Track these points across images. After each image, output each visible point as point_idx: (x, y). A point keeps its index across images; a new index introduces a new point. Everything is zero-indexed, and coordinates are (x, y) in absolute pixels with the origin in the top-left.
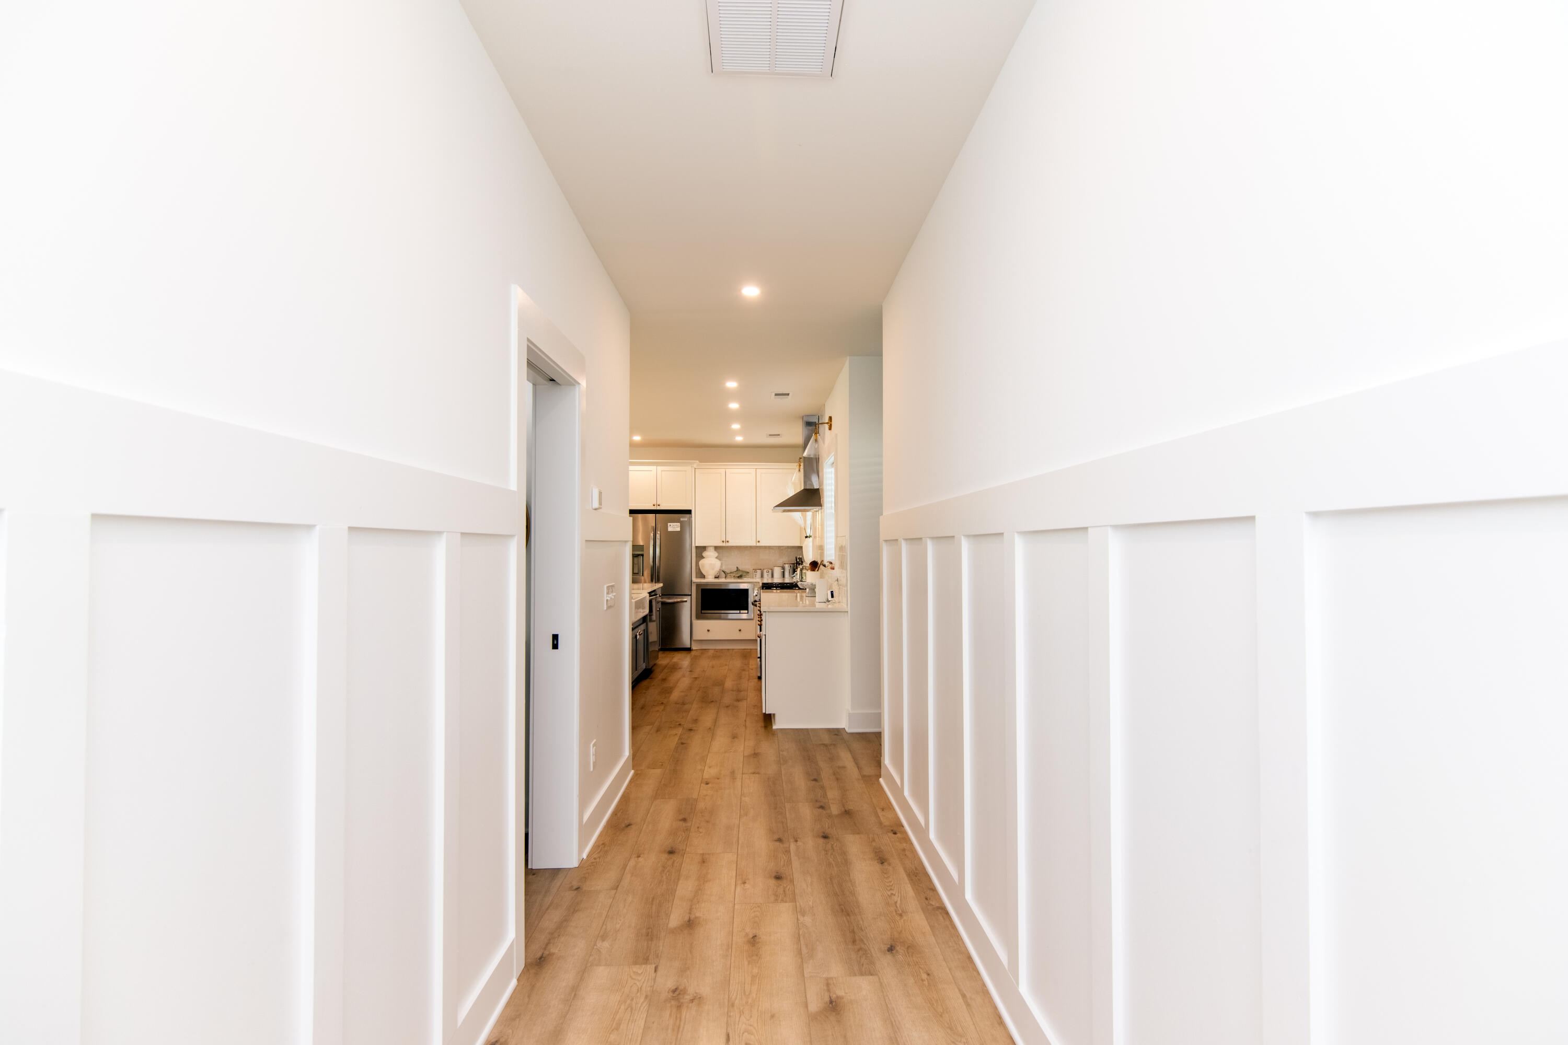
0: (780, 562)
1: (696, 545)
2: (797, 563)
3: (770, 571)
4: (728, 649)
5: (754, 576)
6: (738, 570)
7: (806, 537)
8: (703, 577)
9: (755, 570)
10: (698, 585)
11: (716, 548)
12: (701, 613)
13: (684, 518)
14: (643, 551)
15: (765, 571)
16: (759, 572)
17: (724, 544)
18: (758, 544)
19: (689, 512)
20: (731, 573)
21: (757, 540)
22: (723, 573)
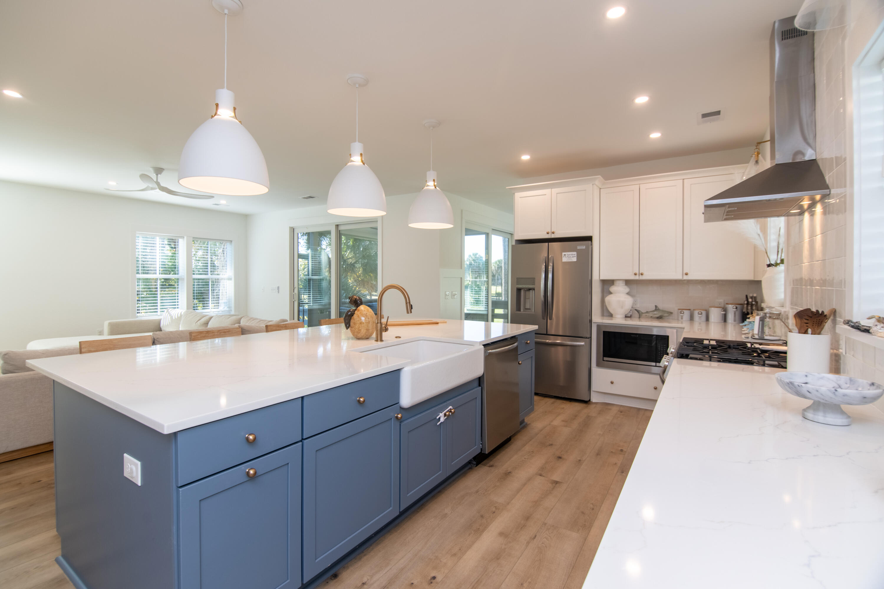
0: (721, 300)
1: (602, 278)
2: (748, 304)
3: (704, 313)
4: (639, 409)
5: (680, 318)
6: (657, 309)
7: (769, 266)
8: (611, 315)
9: (681, 311)
10: (599, 327)
11: (628, 282)
12: (603, 360)
13: (582, 246)
14: (534, 284)
15: (696, 313)
16: (687, 314)
17: (637, 277)
18: (685, 278)
19: (589, 239)
20: (647, 312)
21: (685, 272)
22: (636, 312)
